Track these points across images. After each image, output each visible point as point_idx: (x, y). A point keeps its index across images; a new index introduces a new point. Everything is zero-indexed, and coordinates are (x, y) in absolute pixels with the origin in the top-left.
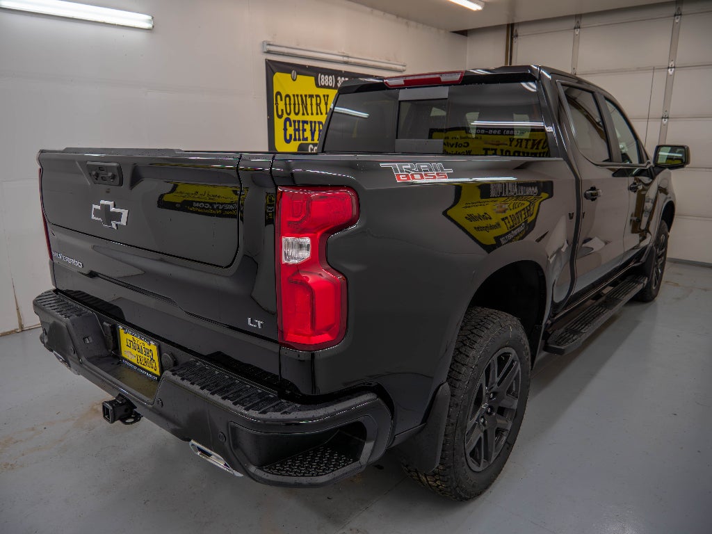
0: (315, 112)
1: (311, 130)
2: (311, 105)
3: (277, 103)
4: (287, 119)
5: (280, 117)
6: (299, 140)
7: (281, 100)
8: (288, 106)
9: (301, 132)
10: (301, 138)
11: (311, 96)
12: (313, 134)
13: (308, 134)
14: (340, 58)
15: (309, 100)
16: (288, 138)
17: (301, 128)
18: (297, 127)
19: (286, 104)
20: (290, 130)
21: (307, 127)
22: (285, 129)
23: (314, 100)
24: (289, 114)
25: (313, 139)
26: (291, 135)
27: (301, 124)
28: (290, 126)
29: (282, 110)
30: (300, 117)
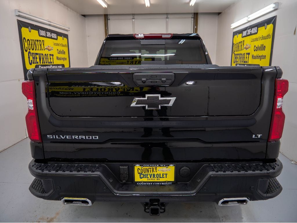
0: (40, 49)
1: (39, 58)
2: (38, 45)
3: (24, 44)
4: (29, 52)
5: (26, 51)
6: (35, 63)
7: (26, 42)
8: (29, 45)
9: (35, 59)
10: (36, 62)
11: (37, 41)
12: (40, 60)
13: (38, 60)
14: (47, 22)
15: (37, 42)
16: (31, 62)
17: (35, 57)
18: (34, 57)
19: (28, 44)
20: (31, 58)
21: (38, 56)
22: (29, 58)
23: (39, 42)
24: (30, 50)
25: (40, 63)
26: (32, 61)
27: (35, 55)
28: (31, 56)
29: (27, 47)
30: (34, 52)
